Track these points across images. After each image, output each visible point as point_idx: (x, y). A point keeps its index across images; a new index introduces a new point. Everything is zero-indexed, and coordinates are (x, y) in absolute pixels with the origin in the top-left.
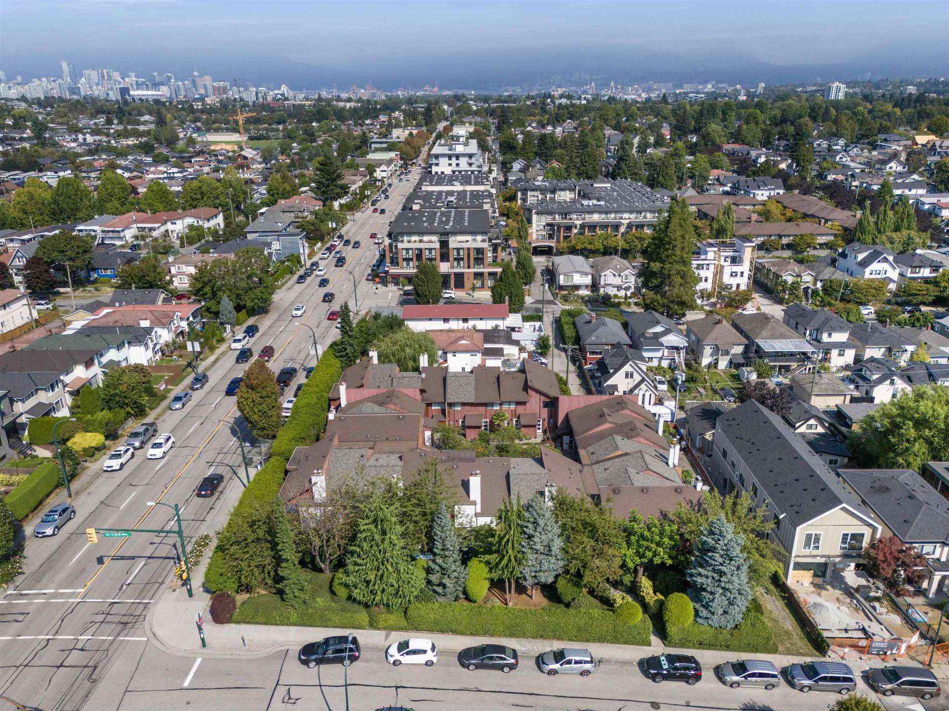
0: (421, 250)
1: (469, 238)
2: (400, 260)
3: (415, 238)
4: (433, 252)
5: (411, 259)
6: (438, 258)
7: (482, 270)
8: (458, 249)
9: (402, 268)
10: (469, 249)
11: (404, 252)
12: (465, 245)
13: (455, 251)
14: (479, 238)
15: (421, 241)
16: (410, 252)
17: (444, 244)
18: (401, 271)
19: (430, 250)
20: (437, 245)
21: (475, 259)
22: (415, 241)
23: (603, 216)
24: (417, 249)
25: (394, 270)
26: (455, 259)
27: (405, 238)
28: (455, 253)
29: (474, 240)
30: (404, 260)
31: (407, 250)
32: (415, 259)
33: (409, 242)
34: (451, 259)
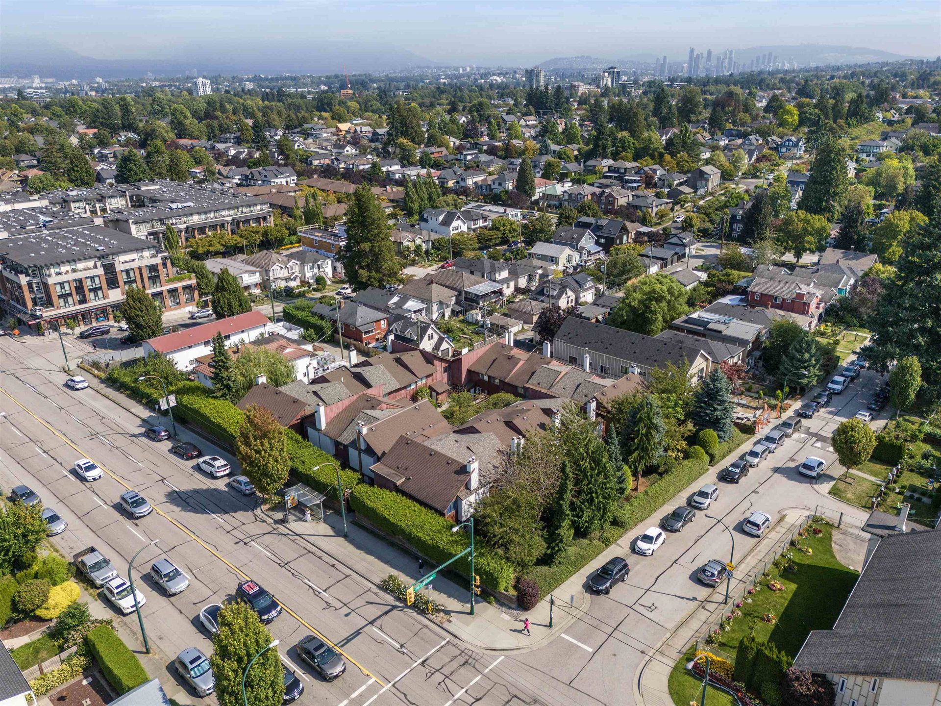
0: (80, 281)
1: (134, 256)
2: (55, 299)
3: (64, 268)
4: (97, 279)
5: (70, 294)
6: (104, 286)
7: (159, 289)
8: (127, 272)
9: (59, 307)
10: (140, 269)
11: (58, 288)
12: (135, 265)
13: (124, 274)
14: (146, 254)
15: (74, 271)
16: (66, 285)
17: (110, 269)
18: (59, 311)
19: (92, 278)
20: (100, 271)
21: (149, 278)
22: (67, 272)
23: (203, 216)
24: (75, 280)
25: (48, 313)
26: (125, 283)
27: (53, 271)
28: (125, 276)
29: (142, 257)
30: (60, 297)
31: (62, 284)
32: (74, 293)
33: (59, 274)
34: (121, 283)
